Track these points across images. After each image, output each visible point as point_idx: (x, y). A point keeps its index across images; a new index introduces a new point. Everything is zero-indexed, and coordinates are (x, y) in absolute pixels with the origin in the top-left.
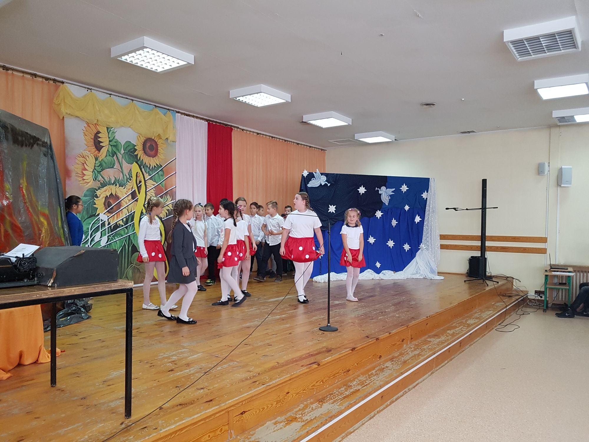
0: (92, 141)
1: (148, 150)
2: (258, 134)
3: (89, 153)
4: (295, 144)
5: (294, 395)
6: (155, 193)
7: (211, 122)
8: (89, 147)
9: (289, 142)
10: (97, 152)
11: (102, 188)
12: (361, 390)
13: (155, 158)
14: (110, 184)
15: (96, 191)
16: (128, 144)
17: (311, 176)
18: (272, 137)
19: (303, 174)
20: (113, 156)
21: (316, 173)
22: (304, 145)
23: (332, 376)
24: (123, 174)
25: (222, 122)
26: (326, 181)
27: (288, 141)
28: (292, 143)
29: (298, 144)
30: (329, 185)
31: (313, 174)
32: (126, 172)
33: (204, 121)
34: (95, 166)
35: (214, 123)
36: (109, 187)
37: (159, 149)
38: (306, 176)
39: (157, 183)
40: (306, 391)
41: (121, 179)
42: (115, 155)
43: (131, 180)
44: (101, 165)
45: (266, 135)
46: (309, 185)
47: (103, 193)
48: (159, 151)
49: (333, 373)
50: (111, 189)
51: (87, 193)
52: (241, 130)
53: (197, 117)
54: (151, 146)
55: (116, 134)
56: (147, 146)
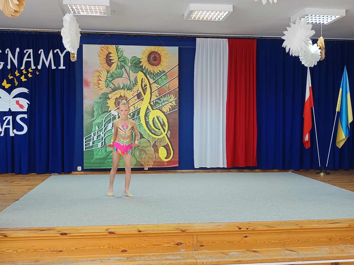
0: (105, 60)
3: (103, 68)
6: (158, 93)
8: (102, 64)
10: (109, 67)
11: (113, 92)
14: (119, 88)
15: (108, 95)
16: (134, 59)
24: (130, 81)
32: (132, 79)
34: (107, 77)
36: (119, 91)
39: (160, 86)
41: (128, 84)
42: (123, 68)
44: (112, 76)
47: (113, 96)
50: (120, 93)
51: (102, 96)
54: (155, 57)
55: (124, 53)
56: (152, 58)
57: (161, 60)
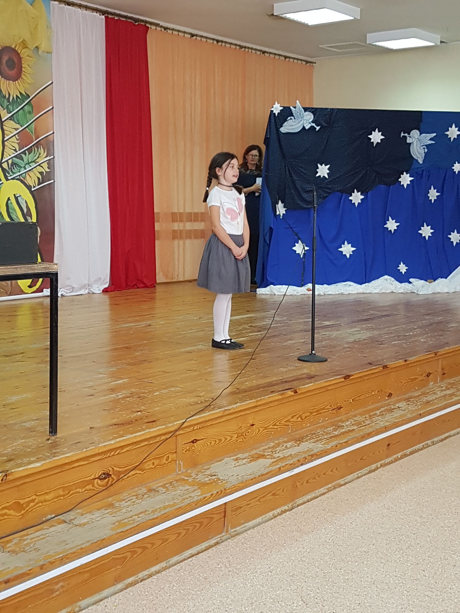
1: (6, 68)
2: (193, 35)
4: (258, 53)
5: (261, 429)
6: (17, 143)
7: (110, 16)
9: (247, 50)
12: (356, 430)
13: (17, 82)
17: (286, 113)
18: (218, 41)
19: (272, 109)
21: (295, 108)
22: (275, 54)
23: (314, 412)
25: (129, 15)
26: (312, 122)
27: (245, 47)
28: (254, 51)
29: (264, 52)
30: (318, 128)
31: (291, 110)
33: (98, 14)
35: (116, 18)
37: (23, 65)
38: (278, 113)
39: (22, 127)
40: (278, 427)
45: (206, 38)
46: (283, 130)
48: (23, 69)
49: (315, 408)
52: (163, 30)
53: (87, 8)
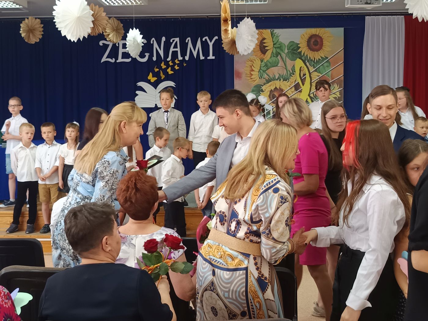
0: (258, 47)
1: (313, 45)
3: (256, 57)
8: (255, 52)
10: (263, 55)
11: (267, 84)
13: (319, 52)
14: (274, 79)
15: (261, 87)
16: (291, 44)
20: (277, 56)
24: (287, 70)
32: (289, 68)
34: (261, 67)
36: (274, 83)
37: (324, 42)
41: (284, 74)
42: (279, 55)
43: (294, 74)
44: (266, 65)
47: (267, 88)
50: (275, 84)
51: (254, 89)
54: (316, 41)
55: (280, 38)
56: (312, 43)
57: (324, 44)
